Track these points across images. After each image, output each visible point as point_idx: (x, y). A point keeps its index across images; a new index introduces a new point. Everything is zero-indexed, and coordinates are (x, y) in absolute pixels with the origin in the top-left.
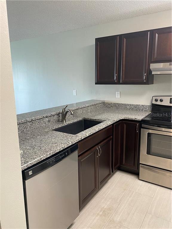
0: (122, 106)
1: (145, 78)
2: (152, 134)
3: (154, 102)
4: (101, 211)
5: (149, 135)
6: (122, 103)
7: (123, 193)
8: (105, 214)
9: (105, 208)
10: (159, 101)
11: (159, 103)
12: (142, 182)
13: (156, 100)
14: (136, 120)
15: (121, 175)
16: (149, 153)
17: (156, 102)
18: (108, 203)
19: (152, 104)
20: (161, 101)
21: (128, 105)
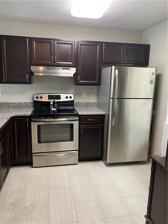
0: (5, 104)
1: (27, 78)
2: (41, 126)
3: (35, 99)
4: (10, 206)
5: (39, 126)
6: (4, 102)
7: (24, 183)
8: (15, 206)
9: (12, 202)
10: (39, 98)
11: (39, 100)
12: (36, 168)
13: (37, 98)
14: (25, 115)
15: (15, 170)
16: (39, 142)
17: (38, 99)
18: (14, 196)
19: (34, 101)
20: (41, 98)
21: (11, 103)
